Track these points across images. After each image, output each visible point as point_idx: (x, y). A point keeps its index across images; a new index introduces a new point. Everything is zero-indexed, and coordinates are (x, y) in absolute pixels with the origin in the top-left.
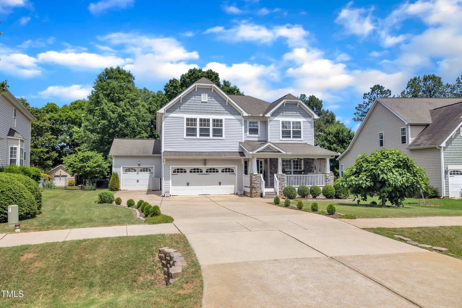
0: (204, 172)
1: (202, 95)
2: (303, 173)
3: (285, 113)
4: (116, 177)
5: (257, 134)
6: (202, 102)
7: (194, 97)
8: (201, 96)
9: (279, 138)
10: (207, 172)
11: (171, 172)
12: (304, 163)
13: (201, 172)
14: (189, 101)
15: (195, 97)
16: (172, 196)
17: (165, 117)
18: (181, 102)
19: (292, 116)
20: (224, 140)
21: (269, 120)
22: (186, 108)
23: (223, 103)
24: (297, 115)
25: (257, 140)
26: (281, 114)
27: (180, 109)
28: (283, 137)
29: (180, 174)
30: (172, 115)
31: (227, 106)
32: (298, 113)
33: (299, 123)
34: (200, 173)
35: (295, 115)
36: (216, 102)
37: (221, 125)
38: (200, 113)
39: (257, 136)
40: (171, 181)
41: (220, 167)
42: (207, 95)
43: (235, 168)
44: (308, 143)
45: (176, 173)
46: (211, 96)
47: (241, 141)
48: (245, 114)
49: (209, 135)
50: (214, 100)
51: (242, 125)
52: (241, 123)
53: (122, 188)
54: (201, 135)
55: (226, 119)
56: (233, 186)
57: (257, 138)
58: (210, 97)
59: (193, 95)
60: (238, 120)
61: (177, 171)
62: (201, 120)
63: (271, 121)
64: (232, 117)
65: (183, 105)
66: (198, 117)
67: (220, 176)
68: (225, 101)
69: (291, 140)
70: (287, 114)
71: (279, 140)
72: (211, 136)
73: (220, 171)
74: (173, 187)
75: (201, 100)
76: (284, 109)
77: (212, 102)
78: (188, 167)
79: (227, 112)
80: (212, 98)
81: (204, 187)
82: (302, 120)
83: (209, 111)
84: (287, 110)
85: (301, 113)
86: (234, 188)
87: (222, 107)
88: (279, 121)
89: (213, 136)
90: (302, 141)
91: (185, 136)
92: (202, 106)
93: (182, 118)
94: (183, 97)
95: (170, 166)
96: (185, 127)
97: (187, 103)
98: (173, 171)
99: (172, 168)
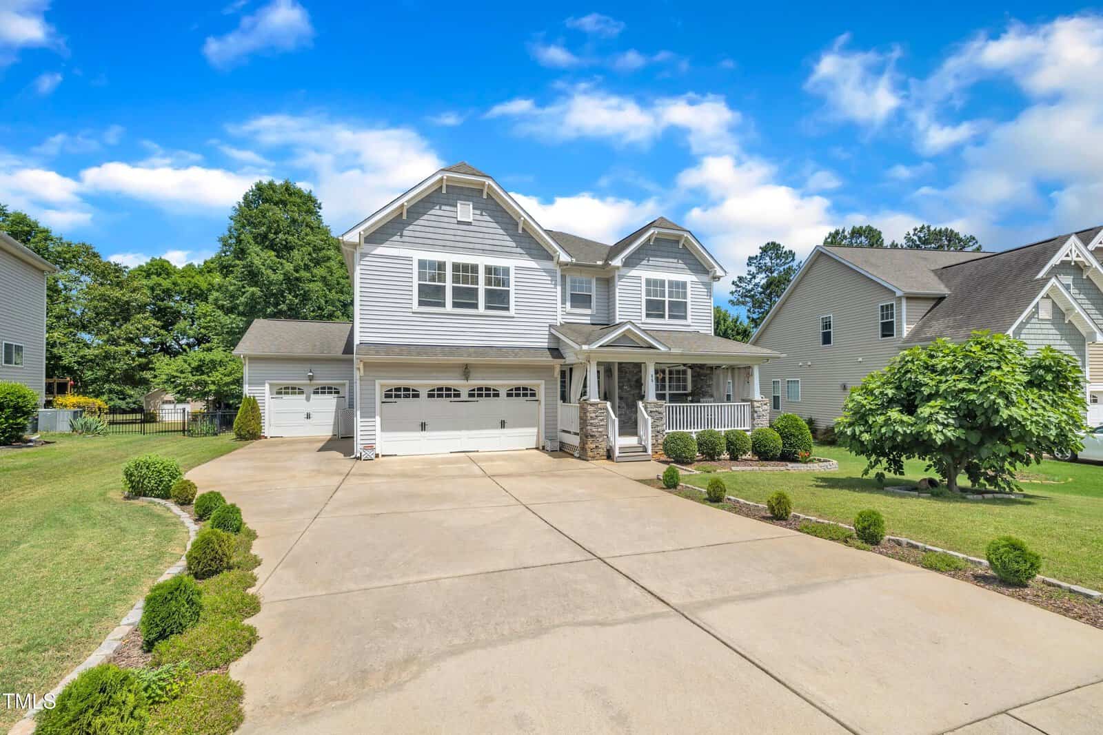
0: (464, 396)
1: (458, 205)
2: (690, 399)
3: (654, 261)
4: (252, 408)
5: (590, 307)
6: (459, 223)
7: (438, 207)
8: (456, 206)
9: (639, 318)
10: (471, 395)
11: (379, 395)
12: (692, 376)
13: (458, 395)
14: (426, 217)
15: (440, 209)
16: (383, 456)
17: (364, 255)
18: (404, 217)
19: (668, 269)
20: (513, 317)
21: (617, 274)
22: (418, 234)
23: (510, 227)
24: (679, 265)
25: (589, 322)
26: (645, 262)
27: (401, 236)
28: (648, 315)
29: (401, 401)
30: (380, 250)
31: (520, 236)
32: (680, 261)
33: (684, 285)
34: (453, 399)
35: (674, 265)
36: (495, 225)
37: (506, 283)
38: (454, 248)
39: (588, 311)
40: (378, 419)
41: (502, 383)
42: (471, 206)
43: (538, 386)
44: (701, 332)
45: (393, 399)
46: (482, 210)
47: (555, 321)
48: (564, 258)
49: (475, 306)
50: (488, 219)
51: (556, 285)
52: (554, 279)
53: (268, 431)
54: (455, 305)
55: (517, 268)
56: (535, 430)
57: (589, 318)
58: (479, 212)
59: (435, 204)
60: (546, 271)
61: (393, 394)
62: (456, 267)
63: (621, 277)
64: (532, 264)
65: (411, 227)
66: (450, 258)
67: (503, 405)
68: (517, 224)
69: (666, 323)
70: (657, 263)
71: (640, 322)
72: (481, 309)
73: (503, 393)
74: (383, 433)
75: (457, 218)
76: (650, 252)
77: (485, 224)
78: (424, 384)
79: (519, 250)
80: (484, 214)
81: (464, 433)
82: (688, 278)
83: (477, 246)
84: (659, 253)
85: (688, 262)
86: (536, 434)
87: (508, 238)
88: (639, 278)
89: (487, 308)
90: (689, 326)
91: (415, 306)
92: (459, 233)
93: (409, 259)
94: (410, 206)
95: (377, 381)
96: (415, 282)
97: (418, 222)
98: (385, 393)
99: (382, 386)
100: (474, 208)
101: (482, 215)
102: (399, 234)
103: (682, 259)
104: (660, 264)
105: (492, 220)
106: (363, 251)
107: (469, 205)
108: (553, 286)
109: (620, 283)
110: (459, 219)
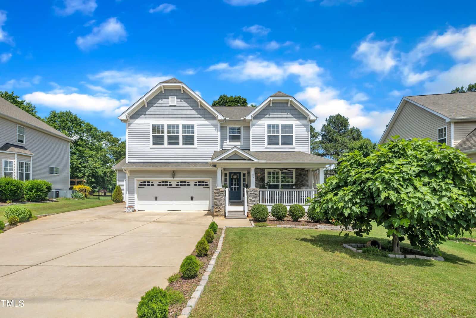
0: (174, 185)
1: (170, 98)
2: (294, 187)
3: (272, 115)
5: (240, 141)
6: (170, 106)
7: (161, 100)
8: (169, 99)
9: (264, 145)
10: (177, 185)
11: (136, 184)
12: (296, 175)
13: (171, 185)
14: (155, 105)
16: (139, 211)
18: (146, 106)
19: (281, 118)
20: (196, 148)
21: (251, 123)
22: (152, 113)
23: (195, 105)
24: (288, 116)
26: (267, 116)
27: (145, 115)
28: (269, 144)
29: (146, 187)
30: (136, 122)
31: (199, 109)
32: (289, 114)
33: (291, 126)
34: (169, 186)
35: (285, 116)
36: (187, 105)
37: (193, 132)
38: (168, 118)
39: (239, 143)
40: (136, 195)
41: (191, 179)
42: (176, 98)
43: (209, 180)
44: (302, 151)
45: (143, 186)
47: (217, 149)
48: (220, 117)
49: (178, 144)
50: (184, 103)
51: (218, 131)
52: (217, 129)
54: (169, 144)
55: (198, 125)
56: (208, 202)
58: (179, 100)
59: (159, 99)
60: (212, 125)
61: (143, 184)
62: (169, 126)
63: (253, 125)
64: (206, 122)
65: (149, 110)
66: (166, 123)
67: (192, 190)
68: (198, 104)
69: (280, 147)
70: (274, 116)
71: (264, 147)
72: (181, 145)
73: (192, 184)
74: (139, 201)
75: (169, 104)
76: (270, 110)
77: (182, 105)
78: (156, 180)
79: (199, 116)
80: (182, 100)
81: (174, 202)
82: (294, 122)
83: (178, 116)
84: (276, 110)
85: (293, 113)
86: (208, 203)
87: (193, 111)
88: (264, 124)
89: (183, 144)
90: (295, 148)
91: (151, 145)
92: (170, 110)
93: (148, 124)
94: (148, 101)
95: (135, 179)
96: (151, 135)
97: (152, 108)
98: (139, 184)
99: (138, 180)
100: (177, 99)
101: (181, 101)
102: (144, 114)
103: (290, 112)
104: (276, 116)
105: (186, 103)
106: (129, 123)
107: (175, 97)
108: (216, 132)
109: (252, 128)
110: (170, 104)
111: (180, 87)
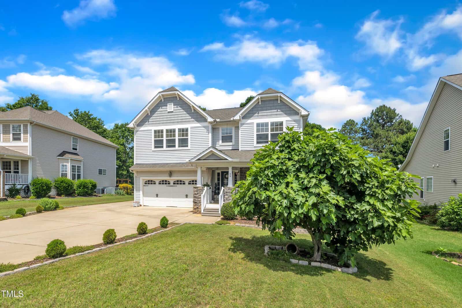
0: (172, 184)
1: (168, 105)
3: (261, 113)
5: (231, 141)
6: (169, 112)
7: (161, 108)
8: (167, 106)
9: (253, 144)
10: (174, 184)
13: (169, 184)
14: (157, 113)
15: (162, 108)
16: (144, 206)
17: (137, 131)
18: (149, 114)
19: (271, 116)
20: (190, 150)
21: (240, 123)
22: (154, 120)
23: (188, 110)
24: (278, 113)
25: (231, 149)
26: (256, 114)
27: (148, 122)
28: (258, 143)
29: (150, 185)
30: (142, 128)
31: (193, 113)
32: (279, 110)
33: (281, 123)
34: (167, 185)
35: (275, 113)
36: (182, 110)
37: (187, 135)
38: (167, 124)
39: (231, 144)
40: (141, 192)
41: (186, 179)
42: (173, 104)
45: (147, 185)
48: (210, 119)
49: (174, 146)
50: (180, 108)
51: (209, 133)
52: (208, 131)
54: (167, 146)
55: (192, 128)
57: (231, 147)
58: (176, 106)
59: (160, 107)
60: (204, 127)
61: (148, 183)
62: (167, 131)
63: (242, 124)
64: (198, 125)
65: (152, 118)
66: (164, 128)
67: (187, 188)
68: (191, 109)
70: (264, 114)
71: (253, 146)
72: (177, 147)
73: (187, 183)
74: (145, 198)
76: (259, 109)
77: (178, 111)
78: (158, 178)
79: (193, 120)
81: (172, 199)
82: (284, 119)
83: (175, 121)
84: (265, 108)
85: (284, 110)
87: (188, 115)
88: (253, 123)
89: (179, 146)
91: (153, 149)
92: (169, 117)
93: (151, 130)
94: (151, 109)
95: (141, 178)
96: (153, 139)
97: (154, 115)
98: (144, 182)
99: (144, 180)
100: (174, 105)
101: (177, 107)
103: (280, 109)
104: (265, 114)
108: (207, 134)
109: (241, 128)
110: (168, 111)
111: (175, 94)
